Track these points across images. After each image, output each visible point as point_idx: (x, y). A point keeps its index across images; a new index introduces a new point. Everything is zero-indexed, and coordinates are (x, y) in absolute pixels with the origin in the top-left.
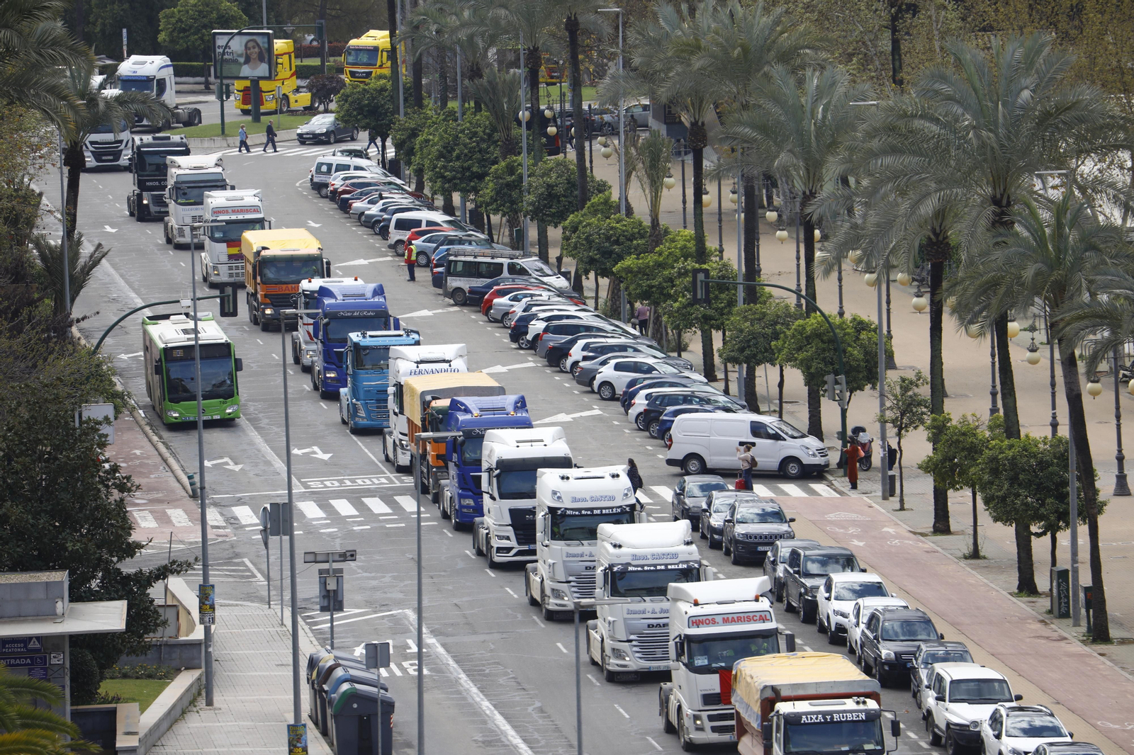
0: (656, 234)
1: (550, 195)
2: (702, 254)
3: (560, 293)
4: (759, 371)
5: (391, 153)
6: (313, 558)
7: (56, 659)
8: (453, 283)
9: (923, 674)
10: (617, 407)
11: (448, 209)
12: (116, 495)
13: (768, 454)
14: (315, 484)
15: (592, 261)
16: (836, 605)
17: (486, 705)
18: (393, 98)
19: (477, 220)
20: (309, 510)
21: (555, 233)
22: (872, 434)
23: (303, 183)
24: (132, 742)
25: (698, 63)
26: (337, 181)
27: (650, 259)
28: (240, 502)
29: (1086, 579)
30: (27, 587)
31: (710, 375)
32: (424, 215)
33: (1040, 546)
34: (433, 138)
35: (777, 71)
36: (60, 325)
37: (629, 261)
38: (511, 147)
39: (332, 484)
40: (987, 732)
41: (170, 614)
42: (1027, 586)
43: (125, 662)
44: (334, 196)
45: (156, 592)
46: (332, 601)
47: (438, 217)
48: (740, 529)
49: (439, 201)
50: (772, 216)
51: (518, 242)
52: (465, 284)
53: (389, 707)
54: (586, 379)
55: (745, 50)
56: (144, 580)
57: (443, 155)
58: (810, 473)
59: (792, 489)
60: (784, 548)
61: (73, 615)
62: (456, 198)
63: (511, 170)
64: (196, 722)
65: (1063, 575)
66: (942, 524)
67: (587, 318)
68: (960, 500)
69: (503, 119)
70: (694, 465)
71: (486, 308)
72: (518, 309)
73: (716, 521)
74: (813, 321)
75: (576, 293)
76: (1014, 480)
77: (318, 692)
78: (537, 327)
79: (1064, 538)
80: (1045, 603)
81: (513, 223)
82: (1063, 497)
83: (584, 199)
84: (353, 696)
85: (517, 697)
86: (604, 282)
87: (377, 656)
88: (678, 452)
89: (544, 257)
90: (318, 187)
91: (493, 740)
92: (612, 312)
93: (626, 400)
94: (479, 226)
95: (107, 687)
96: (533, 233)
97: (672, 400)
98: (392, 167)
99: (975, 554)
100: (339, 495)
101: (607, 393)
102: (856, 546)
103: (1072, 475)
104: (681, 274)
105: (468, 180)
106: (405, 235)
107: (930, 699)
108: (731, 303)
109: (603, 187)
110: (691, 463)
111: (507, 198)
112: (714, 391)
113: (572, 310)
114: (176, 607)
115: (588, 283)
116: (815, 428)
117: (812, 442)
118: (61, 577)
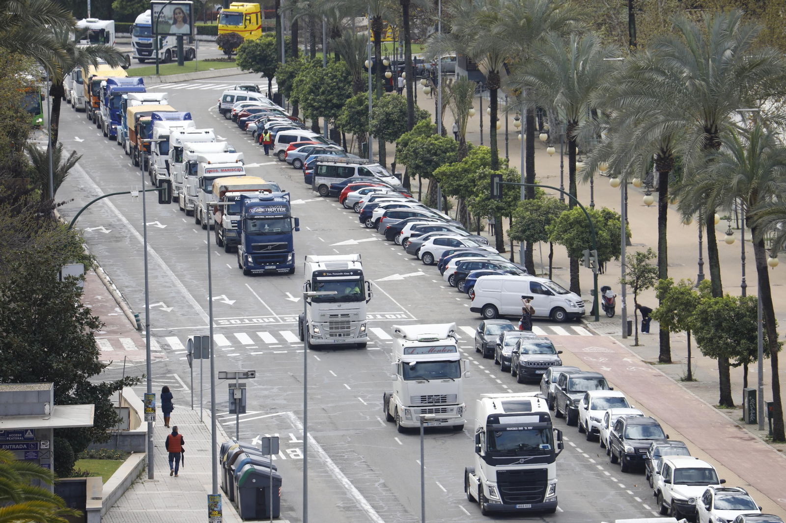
0: (463, 149)
1: (388, 120)
2: (495, 163)
3: (395, 189)
4: (536, 246)
5: (275, 89)
6: (226, 376)
7: (45, 445)
8: (320, 181)
9: (655, 463)
10: (435, 270)
11: (316, 129)
12: (87, 330)
13: (542, 305)
14: (224, 322)
15: (417, 167)
16: (592, 413)
17: (345, 481)
18: (277, 50)
19: (335, 137)
20: (220, 340)
21: (391, 147)
22: (615, 291)
23: (214, 108)
24: (98, 505)
25: (495, 29)
26: (237, 108)
27: (459, 166)
28: (171, 334)
29: (769, 397)
30: (25, 394)
31: (500, 248)
32: (299, 133)
33: (736, 374)
34: (305, 79)
35: (551, 36)
36: (47, 208)
37: (444, 168)
38: (361, 86)
39: (235, 322)
40: (701, 506)
41: (123, 414)
42: (726, 401)
43: (92, 448)
44: (236, 118)
45: (114, 398)
46: (238, 406)
47: (309, 134)
48: (523, 358)
49: (309, 123)
50: (543, 136)
51: (365, 153)
52: (328, 181)
53: (278, 482)
54: (414, 250)
55: (529, 21)
56: (106, 390)
57: (314, 90)
58: (573, 319)
59: (559, 330)
60: (555, 372)
61: (57, 414)
62: (321, 121)
63: (360, 102)
64: (142, 491)
65: (752, 394)
66: (665, 356)
67: (414, 207)
68: (678, 339)
69: (355, 66)
70: (490, 312)
71: (342, 199)
72: (365, 200)
73: (507, 352)
74: (575, 212)
75: (405, 189)
76: (718, 326)
77: (228, 471)
78: (379, 212)
79: (753, 367)
80: (739, 413)
81: (361, 139)
82: (753, 339)
83: (412, 123)
84: (252, 474)
85: (368, 475)
86: (426, 182)
87: (270, 446)
88: (479, 303)
89: (383, 163)
90: (224, 112)
91: (351, 507)
92: (431, 203)
93: (442, 265)
94: (337, 141)
95: (80, 465)
96: (375, 146)
97: (475, 265)
98: (276, 99)
99: (689, 378)
100: (240, 329)
101: (429, 260)
102: (605, 371)
103: (760, 323)
104: (483, 177)
105: (330, 109)
106: (285, 147)
107: (660, 481)
108: (516, 198)
109: (425, 115)
110: (488, 311)
111: (358, 121)
112: (503, 260)
113: (403, 201)
114: (128, 409)
115: (414, 182)
116: (575, 287)
117: (573, 296)
118: (49, 387)
